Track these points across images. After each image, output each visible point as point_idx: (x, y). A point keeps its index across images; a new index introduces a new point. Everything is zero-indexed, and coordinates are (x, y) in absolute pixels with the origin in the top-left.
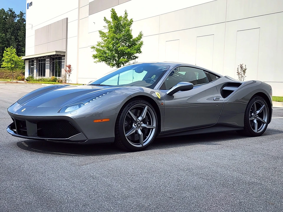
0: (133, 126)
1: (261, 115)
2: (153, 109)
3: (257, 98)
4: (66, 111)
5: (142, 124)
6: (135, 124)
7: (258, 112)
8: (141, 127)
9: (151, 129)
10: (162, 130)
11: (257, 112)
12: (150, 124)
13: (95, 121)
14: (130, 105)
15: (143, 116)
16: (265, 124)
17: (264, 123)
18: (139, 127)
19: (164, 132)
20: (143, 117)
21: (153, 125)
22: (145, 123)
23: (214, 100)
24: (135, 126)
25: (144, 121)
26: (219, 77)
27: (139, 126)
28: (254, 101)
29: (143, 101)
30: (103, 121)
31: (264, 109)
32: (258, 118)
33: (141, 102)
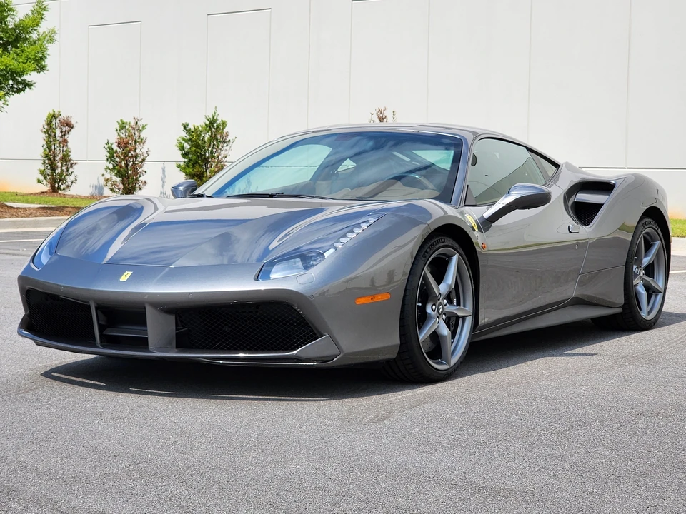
0: (429, 310)
2: (467, 262)
3: (645, 223)
5: (445, 305)
6: (434, 307)
7: (646, 261)
8: (444, 314)
9: (461, 319)
10: (482, 321)
11: (643, 261)
12: (458, 304)
13: (361, 301)
14: (426, 251)
15: (450, 283)
16: (660, 296)
17: (657, 292)
18: (442, 313)
19: (485, 326)
20: (450, 286)
21: (464, 306)
22: (450, 302)
23: (570, 232)
24: (434, 311)
25: (449, 298)
26: (557, 166)
27: (441, 310)
28: (642, 232)
29: (449, 241)
30: (375, 300)
31: (658, 254)
32: (645, 277)
33: (446, 244)
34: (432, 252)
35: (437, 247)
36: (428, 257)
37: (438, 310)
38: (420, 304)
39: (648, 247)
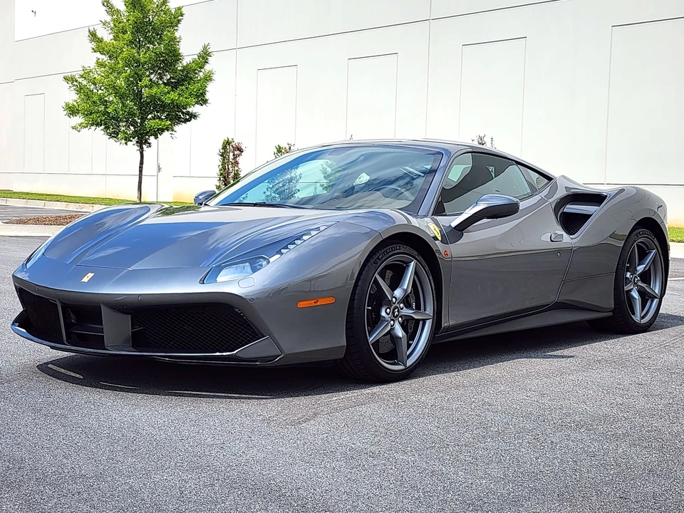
0: (383, 314)
1: (645, 277)
2: (427, 268)
3: (639, 233)
4: (219, 279)
5: (402, 309)
6: (388, 310)
7: (640, 268)
8: (401, 317)
9: (421, 322)
10: (444, 324)
11: (638, 268)
12: (418, 308)
14: (378, 258)
15: (405, 288)
16: (656, 301)
17: (653, 297)
18: (397, 315)
19: (448, 329)
20: (405, 291)
21: (425, 310)
22: (408, 306)
23: (552, 241)
24: (388, 314)
25: (406, 301)
26: (549, 178)
27: (397, 313)
28: (635, 241)
29: (404, 249)
30: (318, 304)
31: (654, 261)
32: (640, 283)
33: (402, 251)
34: (384, 258)
35: (390, 254)
36: (379, 263)
37: (393, 313)
38: (370, 308)
39: (643, 255)
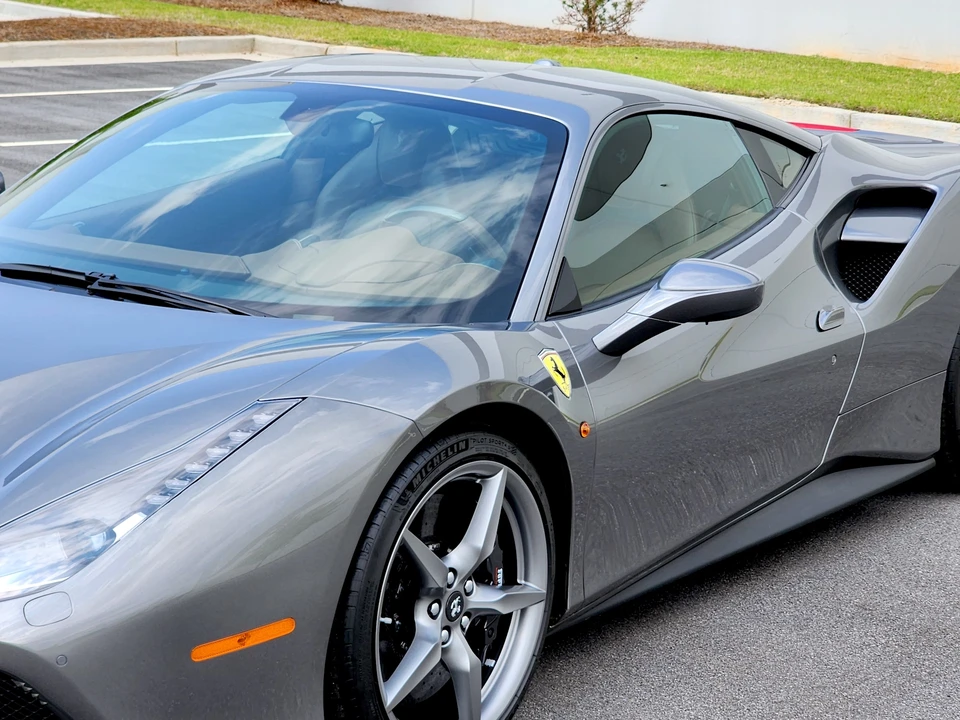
0: (422, 620)
2: (535, 479)
5: (471, 592)
6: (435, 606)
8: (468, 614)
10: (575, 598)
12: (510, 578)
13: (204, 653)
14: (411, 486)
15: (480, 544)
18: (458, 615)
19: (581, 608)
20: (480, 551)
21: (527, 580)
22: (485, 581)
23: (820, 330)
24: (434, 617)
26: (807, 153)
29: (482, 442)
33: (471, 452)
34: (425, 484)
35: (442, 468)
37: (448, 611)
38: (388, 621)
